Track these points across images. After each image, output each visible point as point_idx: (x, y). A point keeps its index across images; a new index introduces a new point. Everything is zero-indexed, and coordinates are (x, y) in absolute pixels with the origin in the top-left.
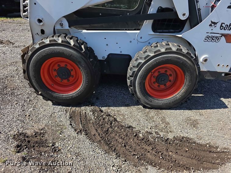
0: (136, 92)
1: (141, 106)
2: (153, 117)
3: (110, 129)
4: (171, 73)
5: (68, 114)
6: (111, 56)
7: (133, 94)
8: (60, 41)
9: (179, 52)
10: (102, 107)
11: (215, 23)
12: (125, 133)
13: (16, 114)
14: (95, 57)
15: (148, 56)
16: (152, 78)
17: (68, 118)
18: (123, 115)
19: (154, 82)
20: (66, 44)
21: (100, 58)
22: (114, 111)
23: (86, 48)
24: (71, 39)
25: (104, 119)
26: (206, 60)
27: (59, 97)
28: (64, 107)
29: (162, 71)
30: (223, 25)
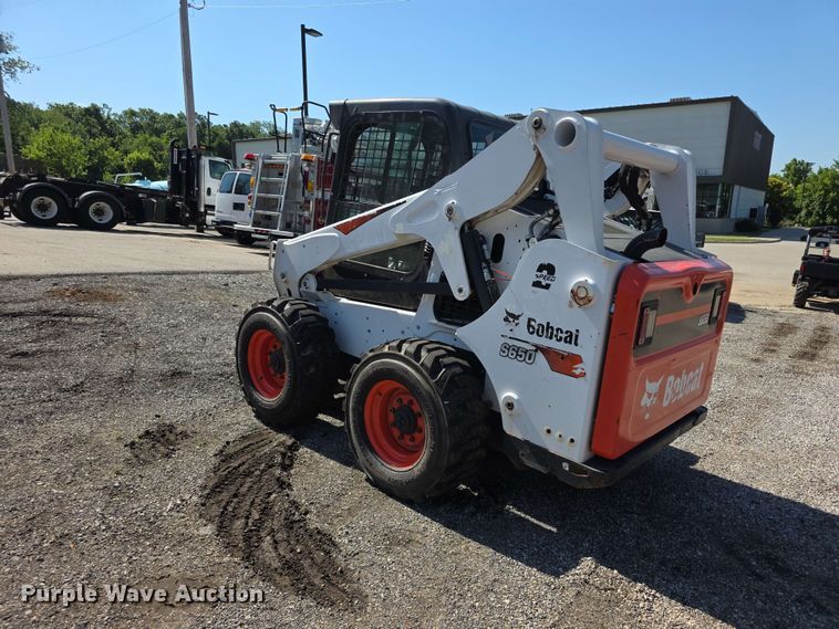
16: (389, 410)
26: (510, 406)
29: (405, 401)
30: (533, 323)
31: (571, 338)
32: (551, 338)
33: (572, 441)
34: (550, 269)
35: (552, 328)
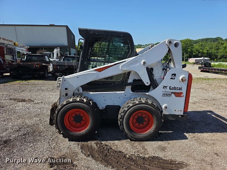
0: (124, 129)
1: (129, 140)
2: (136, 146)
3: (108, 154)
4: (145, 116)
5: (80, 146)
6: (107, 107)
7: (122, 131)
8: (78, 99)
9: (146, 103)
10: (102, 141)
11: (166, 87)
12: (117, 156)
13: (45, 147)
14: (98, 108)
15: (129, 106)
16: (134, 119)
17: (80, 148)
18: (117, 146)
19: (136, 123)
20: (81, 101)
21: (101, 108)
22: (110, 143)
23: (93, 102)
24: (84, 98)
25: (103, 148)
26: (166, 108)
27: (74, 135)
28: (76, 142)
29: (140, 115)
30: (171, 87)
31: (180, 89)
32: (175, 90)
33: (181, 111)
34: (175, 75)
35: (176, 88)
